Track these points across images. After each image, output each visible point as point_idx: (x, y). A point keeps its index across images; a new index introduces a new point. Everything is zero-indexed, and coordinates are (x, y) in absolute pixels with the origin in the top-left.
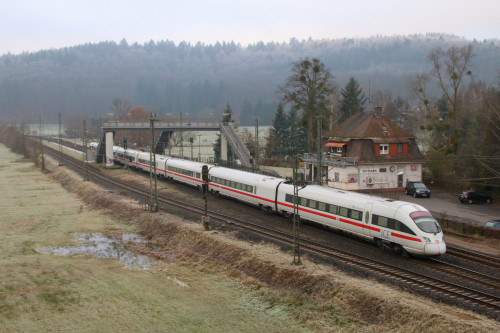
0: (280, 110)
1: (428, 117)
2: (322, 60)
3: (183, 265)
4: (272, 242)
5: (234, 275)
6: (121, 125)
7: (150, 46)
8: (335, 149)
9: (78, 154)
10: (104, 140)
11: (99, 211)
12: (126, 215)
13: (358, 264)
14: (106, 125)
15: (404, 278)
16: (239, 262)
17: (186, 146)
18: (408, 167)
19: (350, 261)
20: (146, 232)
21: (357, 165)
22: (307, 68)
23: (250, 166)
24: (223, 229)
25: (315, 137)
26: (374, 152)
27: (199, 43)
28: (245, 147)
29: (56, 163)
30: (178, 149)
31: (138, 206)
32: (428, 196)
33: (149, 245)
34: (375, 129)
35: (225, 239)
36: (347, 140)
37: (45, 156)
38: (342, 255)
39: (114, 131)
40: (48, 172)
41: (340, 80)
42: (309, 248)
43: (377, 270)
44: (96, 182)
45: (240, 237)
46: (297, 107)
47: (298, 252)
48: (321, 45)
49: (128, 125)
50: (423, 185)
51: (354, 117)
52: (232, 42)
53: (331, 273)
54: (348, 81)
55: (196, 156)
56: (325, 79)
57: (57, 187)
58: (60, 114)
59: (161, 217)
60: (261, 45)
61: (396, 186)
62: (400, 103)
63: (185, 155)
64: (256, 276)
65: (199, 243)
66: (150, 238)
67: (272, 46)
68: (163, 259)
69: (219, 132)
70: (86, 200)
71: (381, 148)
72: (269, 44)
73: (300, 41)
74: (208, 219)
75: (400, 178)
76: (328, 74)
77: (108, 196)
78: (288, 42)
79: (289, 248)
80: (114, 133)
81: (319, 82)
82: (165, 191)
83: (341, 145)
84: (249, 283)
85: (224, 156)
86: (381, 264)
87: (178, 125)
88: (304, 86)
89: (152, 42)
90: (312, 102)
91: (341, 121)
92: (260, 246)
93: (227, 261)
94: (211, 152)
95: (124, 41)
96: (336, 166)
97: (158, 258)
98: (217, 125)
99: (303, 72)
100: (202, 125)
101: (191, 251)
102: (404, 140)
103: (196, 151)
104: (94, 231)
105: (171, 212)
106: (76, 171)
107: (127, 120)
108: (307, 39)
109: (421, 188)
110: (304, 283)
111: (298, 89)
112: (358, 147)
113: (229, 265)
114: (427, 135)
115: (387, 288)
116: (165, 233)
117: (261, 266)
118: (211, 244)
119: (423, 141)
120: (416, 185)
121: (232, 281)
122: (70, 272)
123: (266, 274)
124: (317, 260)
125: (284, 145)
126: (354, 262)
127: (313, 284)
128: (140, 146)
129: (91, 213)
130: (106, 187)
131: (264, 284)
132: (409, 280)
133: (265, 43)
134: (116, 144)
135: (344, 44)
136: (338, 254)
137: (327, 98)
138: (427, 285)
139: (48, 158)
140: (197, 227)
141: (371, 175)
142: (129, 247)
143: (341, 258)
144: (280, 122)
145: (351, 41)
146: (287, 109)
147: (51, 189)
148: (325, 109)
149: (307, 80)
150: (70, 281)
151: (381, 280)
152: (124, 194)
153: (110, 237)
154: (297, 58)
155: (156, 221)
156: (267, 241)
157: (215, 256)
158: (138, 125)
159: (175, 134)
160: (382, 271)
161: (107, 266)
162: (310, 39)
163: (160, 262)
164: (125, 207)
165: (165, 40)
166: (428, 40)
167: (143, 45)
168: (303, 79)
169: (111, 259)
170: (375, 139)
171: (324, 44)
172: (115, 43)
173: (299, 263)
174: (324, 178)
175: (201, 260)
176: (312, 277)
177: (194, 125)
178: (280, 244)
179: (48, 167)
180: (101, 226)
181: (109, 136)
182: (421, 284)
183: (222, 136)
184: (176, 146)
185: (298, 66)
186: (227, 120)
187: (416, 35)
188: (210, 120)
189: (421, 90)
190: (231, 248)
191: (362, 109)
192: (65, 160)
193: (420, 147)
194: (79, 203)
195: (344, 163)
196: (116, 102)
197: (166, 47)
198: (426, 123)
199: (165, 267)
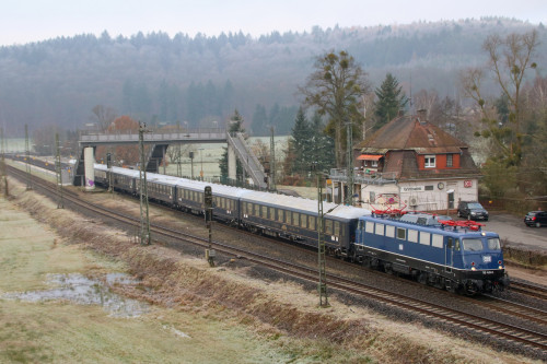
0: (301, 117)
1: (484, 121)
2: (352, 53)
3: (183, 310)
4: (293, 279)
5: (246, 322)
6: (103, 138)
7: (138, 41)
8: (369, 163)
9: (50, 176)
10: (83, 157)
11: (77, 246)
12: (111, 250)
13: (400, 304)
14: (85, 139)
15: (456, 321)
16: (252, 305)
17: (185, 163)
18: (460, 184)
19: (389, 301)
20: (137, 272)
21: (397, 182)
22: (332, 62)
23: (265, 186)
24: (232, 265)
25: (345, 148)
26: (417, 166)
27: (199, 34)
28: (258, 163)
29: (22, 187)
30: (175, 166)
31: (125, 239)
32: (486, 218)
33: (140, 287)
34: (419, 138)
35: (235, 277)
36: (385, 151)
37: (8, 178)
38: (380, 295)
39: (95, 146)
40: (13, 198)
41: (374, 76)
42: (340, 287)
43: (423, 311)
44: (73, 209)
45: (254, 274)
46: (322, 112)
47: (324, 292)
48: (350, 35)
49: (112, 138)
50: (480, 206)
51: (392, 122)
52: (241, 33)
53: (367, 316)
54: (384, 79)
55: (197, 175)
56: (355, 77)
57: (24, 216)
58: (26, 126)
59: (155, 251)
60: (276, 36)
61: (446, 207)
62: (449, 104)
63: (183, 174)
64: (274, 323)
65: (202, 283)
66: (141, 278)
67: (289, 37)
68: (157, 304)
69: (225, 145)
70: (61, 233)
71: (426, 161)
72: (285, 34)
73: (325, 29)
74: (213, 253)
75: (451, 197)
76: (359, 71)
77: (89, 227)
78: (309, 31)
79: (315, 287)
80: (95, 148)
81: (348, 80)
82: (159, 219)
83: (377, 158)
84: (265, 331)
85: (232, 174)
86: (429, 304)
87: (174, 137)
88: (330, 86)
89: (140, 34)
90: (340, 105)
91: (377, 128)
92: (278, 285)
93: (238, 304)
94: (216, 169)
95: (105, 34)
96: (371, 183)
97: (152, 303)
98: (223, 136)
99: (328, 68)
100: (205, 136)
101: (192, 294)
102: (455, 149)
103: (197, 168)
104: (72, 271)
105: (167, 245)
106: (48, 197)
107: (111, 132)
108: (333, 28)
109: (476, 209)
110: (333, 330)
111: (322, 89)
112: (398, 160)
113: (240, 309)
114: (483, 143)
115: (435, 334)
116: (160, 271)
117: (279, 310)
118: (217, 284)
119: (478, 151)
120: (470, 206)
121: (243, 330)
122: (40, 323)
123: (286, 320)
124: (349, 301)
125: (306, 159)
126: (394, 303)
127: (344, 332)
128: (128, 164)
129: (67, 249)
130: (86, 215)
131: (284, 332)
132: (463, 323)
133: (282, 34)
134: (98, 162)
135: (379, 33)
136: (374, 293)
137: (358, 99)
138: (486, 330)
139: (12, 181)
140: (199, 263)
141: (414, 194)
142: (114, 289)
143: (379, 298)
144: (301, 131)
145: (388, 29)
146: (310, 114)
147: (17, 219)
148: (356, 113)
149: (333, 77)
150: (41, 334)
151: (428, 325)
152: (110, 224)
153: (91, 278)
154: (321, 50)
155: (149, 257)
156: (286, 279)
157: (222, 298)
158: (125, 138)
159: (171, 148)
160: (429, 313)
161: (88, 314)
162: (337, 27)
163: (154, 307)
164: (109, 240)
165: (157, 32)
166: (483, 26)
167: (129, 38)
168: (328, 77)
169: (92, 305)
170: (419, 150)
171: (353, 34)
172: (94, 37)
173: (326, 305)
174: (357, 199)
175: (205, 304)
176: (343, 322)
177: (194, 136)
178: (302, 282)
179: (13, 192)
180: (80, 265)
181: (89, 152)
182: (478, 327)
183: (230, 149)
184: (173, 163)
185: (322, 61)
186: (235, 129)
187: (467, 21)
188: (213, 130)
189: (474, 88)
190: (242, 288)
191: (402, 113)
192: (34, 183)
193: (476, 158)
194: (52, 236)
195: (380, 180)
196: (97, 110)
197: (158, 40)
198: (481, 128)
199: (160, 313)
